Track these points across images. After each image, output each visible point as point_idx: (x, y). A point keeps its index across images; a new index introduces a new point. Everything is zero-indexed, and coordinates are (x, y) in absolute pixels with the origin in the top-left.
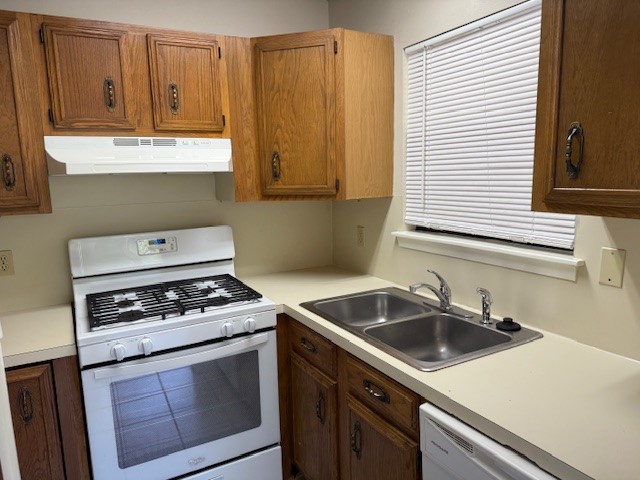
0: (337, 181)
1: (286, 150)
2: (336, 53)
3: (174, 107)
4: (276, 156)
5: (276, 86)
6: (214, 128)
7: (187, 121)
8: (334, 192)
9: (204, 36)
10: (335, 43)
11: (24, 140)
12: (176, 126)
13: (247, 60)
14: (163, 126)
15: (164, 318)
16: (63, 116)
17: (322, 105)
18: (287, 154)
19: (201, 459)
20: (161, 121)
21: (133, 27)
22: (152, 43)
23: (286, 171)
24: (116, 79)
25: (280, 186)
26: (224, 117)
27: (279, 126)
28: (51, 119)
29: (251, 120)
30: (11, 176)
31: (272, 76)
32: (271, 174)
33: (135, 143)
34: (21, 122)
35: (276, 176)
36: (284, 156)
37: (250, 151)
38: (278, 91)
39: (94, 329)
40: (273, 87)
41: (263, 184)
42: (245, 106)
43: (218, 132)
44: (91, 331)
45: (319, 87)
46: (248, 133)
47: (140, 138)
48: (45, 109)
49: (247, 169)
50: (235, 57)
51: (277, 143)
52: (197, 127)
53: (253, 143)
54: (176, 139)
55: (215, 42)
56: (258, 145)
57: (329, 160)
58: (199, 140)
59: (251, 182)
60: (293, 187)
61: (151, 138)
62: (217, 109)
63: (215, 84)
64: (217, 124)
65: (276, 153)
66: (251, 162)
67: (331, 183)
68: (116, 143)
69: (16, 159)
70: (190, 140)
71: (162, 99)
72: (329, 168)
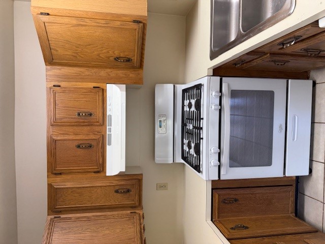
0: (135, 21)
1: (113, 52)
2: (48, 14)
3: (91, 115)
4: (117, 59)
5: (73, 54)
6: (101, 94)
7: (98, 109)
8: (141, 24)
9: (48, 94)
10: (42, 14)
11: (108, 184)
12: (101, 115)
13: (60, 69)
14: (101, 121)
15: (202, 139)
16: (96, 167)
17: (84, 28)
18: (116, 52)
19: (280, 127)
20: (98, 122)
21: (48, 132)
22: (55, 123)
23: (126, 53)
24: (76, 143)
25: (135, 59)
26: (94, 87)
27: (98, 55)
28: (98, 172)
29: (95, 70)
30: (124, 190)
31: (68, 56)
32: (128, 63)
33: (110, 135)
34: (100, 185)
35: (129, 60)
36: (117, 53)
37: (113, 73)
38: (77, 53)
39: (201, 169)
40: (75, 56)
41: (133, 68)
42: (87, 73)
43: (103, 91)
44: (202, 172)
45: (72, 28)
46: (103, 73)
47: (107, 133)
48: (94, 175)
49: (124, 76)
50: (58, 76)
51: (108, 58)
52: (101, 104)
53: (109, 70)
54: (108, 114)
55: (50, 88)
56: (110, 68)
57: (120, 26)
58: (108, 102)
59: (132, 74)
60: (136, 50)
61: (107, 127)
62: (90, 91)
63: (76, 90)
64: (99, 92)
65: (115, 59)
66: (120, 73)
67: (135, 26)
68: (110, 144)
69: (117, 188)
70: (108, 108)
71: (86, 121)
72: (125, 27)
